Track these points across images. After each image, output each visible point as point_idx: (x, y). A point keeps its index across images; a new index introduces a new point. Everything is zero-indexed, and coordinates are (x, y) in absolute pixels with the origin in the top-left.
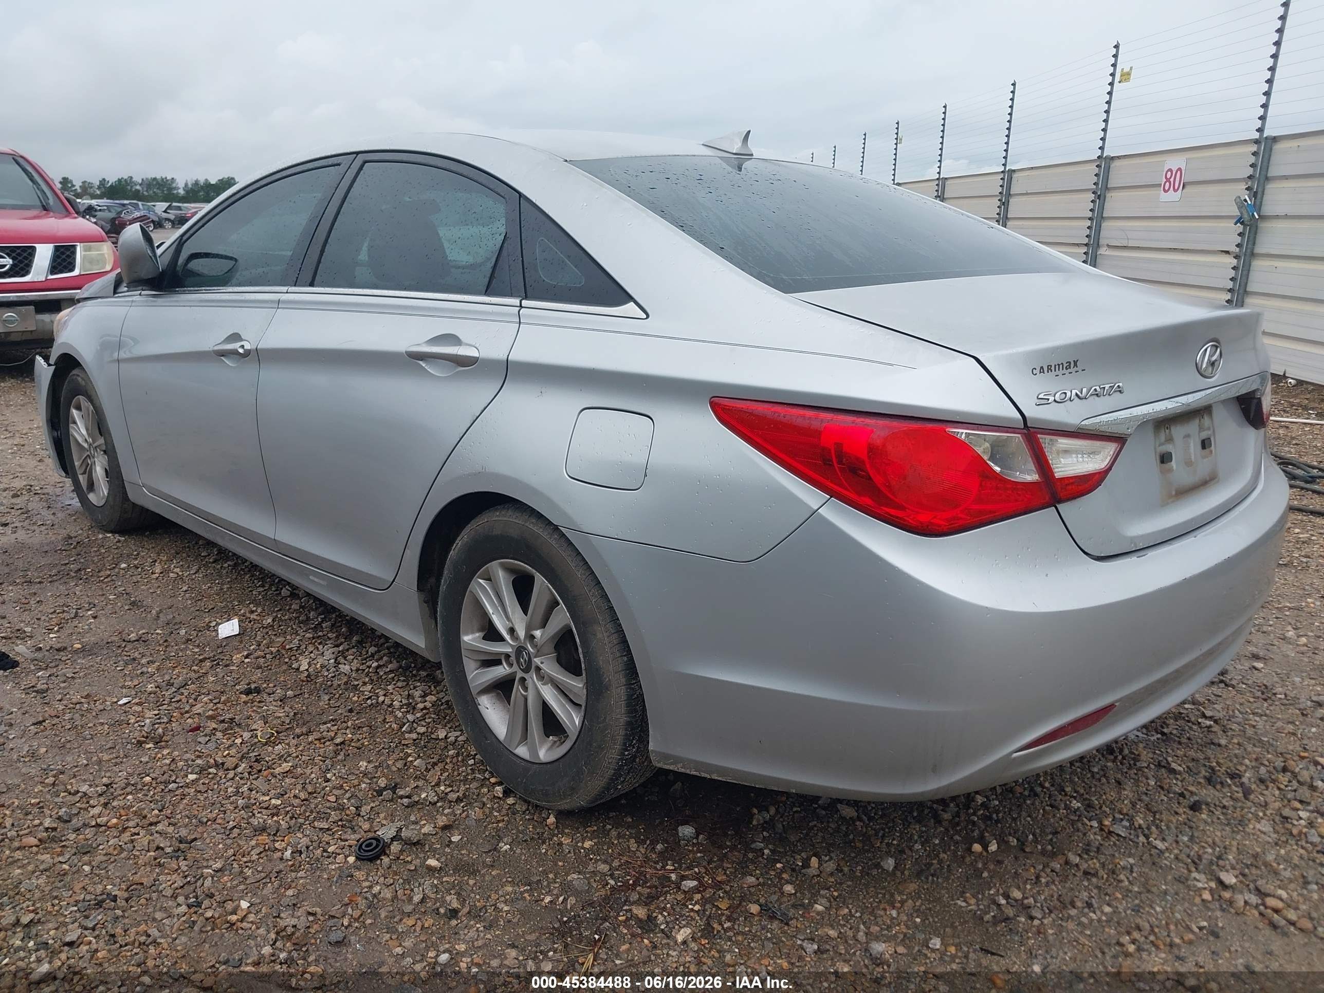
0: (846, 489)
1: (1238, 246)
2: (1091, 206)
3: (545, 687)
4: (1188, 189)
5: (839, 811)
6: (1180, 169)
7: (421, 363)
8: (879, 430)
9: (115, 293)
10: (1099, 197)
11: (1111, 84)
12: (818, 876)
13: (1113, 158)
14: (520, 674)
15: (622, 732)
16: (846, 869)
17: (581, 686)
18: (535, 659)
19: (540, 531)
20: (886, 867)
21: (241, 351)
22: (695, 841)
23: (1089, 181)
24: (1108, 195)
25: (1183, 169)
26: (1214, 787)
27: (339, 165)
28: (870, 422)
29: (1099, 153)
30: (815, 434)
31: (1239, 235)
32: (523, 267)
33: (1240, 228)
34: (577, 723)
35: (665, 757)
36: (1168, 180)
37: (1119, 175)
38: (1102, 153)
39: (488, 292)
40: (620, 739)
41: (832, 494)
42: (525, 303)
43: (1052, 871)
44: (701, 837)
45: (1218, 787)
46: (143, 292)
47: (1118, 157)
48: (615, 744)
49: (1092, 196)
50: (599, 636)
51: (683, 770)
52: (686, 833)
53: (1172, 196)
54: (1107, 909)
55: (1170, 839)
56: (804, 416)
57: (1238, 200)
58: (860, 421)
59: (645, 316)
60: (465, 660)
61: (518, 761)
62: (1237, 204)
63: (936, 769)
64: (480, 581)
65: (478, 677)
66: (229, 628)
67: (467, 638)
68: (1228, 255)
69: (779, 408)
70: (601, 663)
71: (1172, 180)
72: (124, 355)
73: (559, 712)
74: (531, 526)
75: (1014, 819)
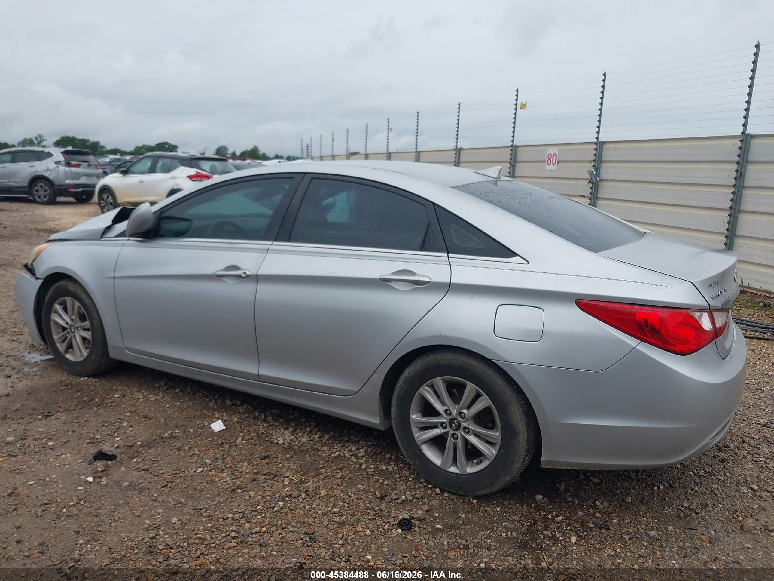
0: (650, 338)
1: (590, 193)
2: (509, 170)
3: (470, 437)
4: (560, 164)
5: (591, 480)
6: (555, 154)
7: (389, 283)
8: (663, 314)
9: (101, 237)
10: (513, 166)
11: (516, 109)
12: (603, 509)
13: (518, 146)
14: (451, 432)
15: (524, 454)
16: (613, 504)
17: (498, 434)
18: (463, 424)
19: (472, 362)
20: (628, 501)
21: (243, 275)
22: (543, 501)
23: (508, 158)
24: (517, 165)
25: (557, 154)
26: (722, 453)
27: (293, 178)
28: (658, 309)
29: (511, 143)
30: (633, 315)
31: (591, 188)
32: (444, 239)
33: (590, 185)
34: (494, 452)
35: (549, 462)
36: (549, 159)
37: (522, 155)
38: (513, 143)
39: (422, 249)
40: (522, 457)
41: (642, 340)
42: (450, 255)
43: (690, 494)
44: (545, 499)
45: (724, 452)
46: (131, 239)
47: (521, 146)
48: (520, 460)
49: (509, 165)
50: (513, 409)
51: (558, 467)
52: (539, 498)
53: (551, 167)
54: (721, 506)
55: (723, 475)
56: (628, 308)
57: (589, 172)
58: (654, 309)
59: (527, 263)
60: (412, 427)
61: (452, 475)
62: (589, 173)
63: (682, 451)
64: (426, 387)
65: (421, 436)
66: (218, 426)
67: (414, 416)
68: (584, 198)
69: (614, 305)
70: (514, 422)
71: (552, 159)
72: (117, 274)
73: (482, 448)
74: (465, 360)
75: (661, 475)
